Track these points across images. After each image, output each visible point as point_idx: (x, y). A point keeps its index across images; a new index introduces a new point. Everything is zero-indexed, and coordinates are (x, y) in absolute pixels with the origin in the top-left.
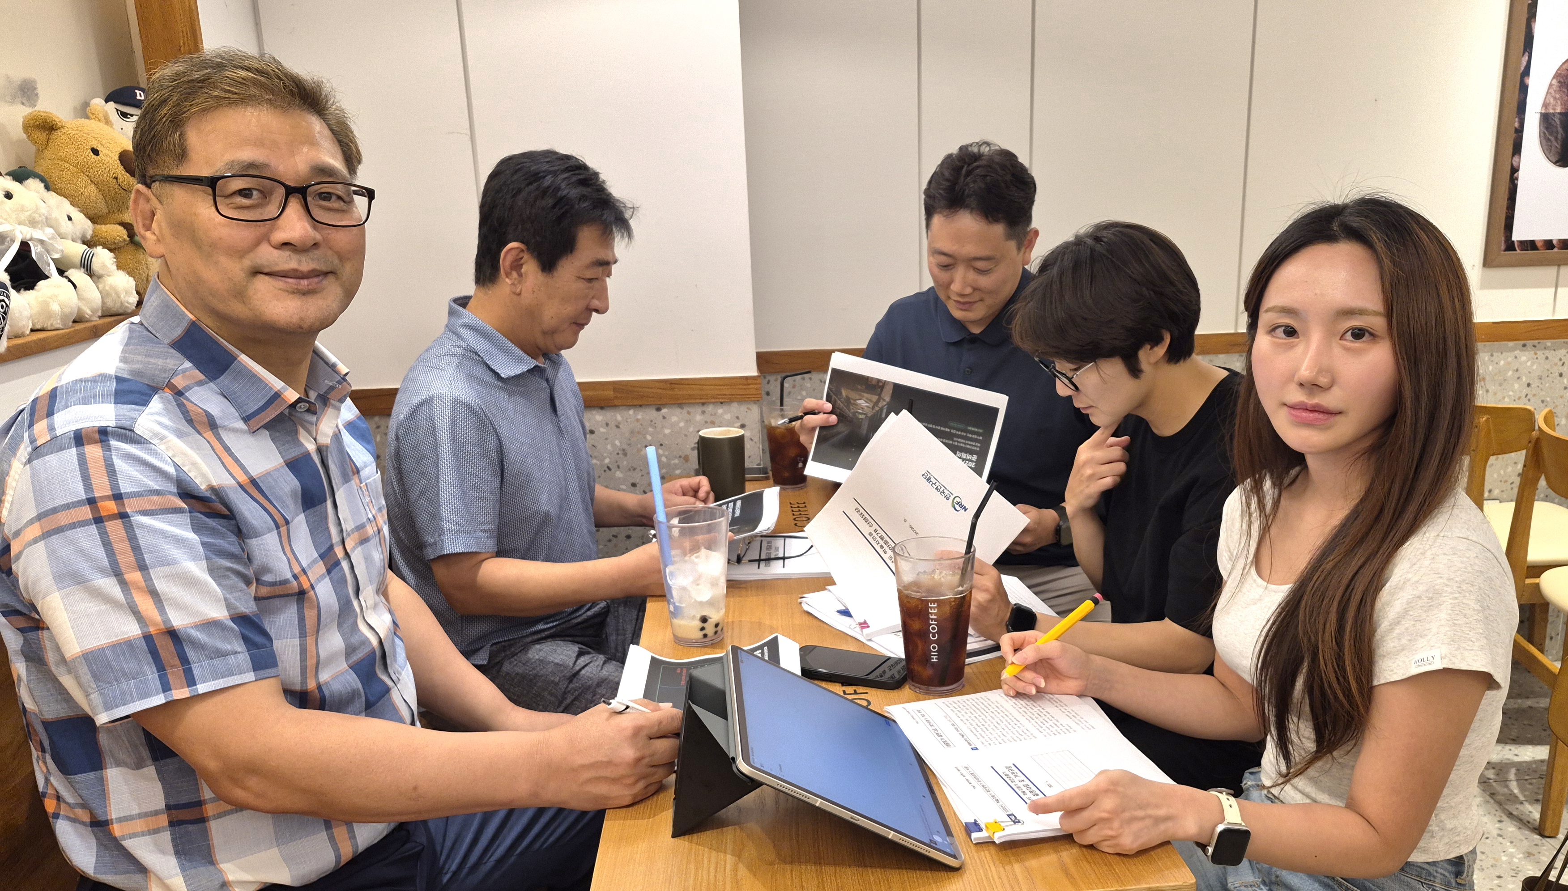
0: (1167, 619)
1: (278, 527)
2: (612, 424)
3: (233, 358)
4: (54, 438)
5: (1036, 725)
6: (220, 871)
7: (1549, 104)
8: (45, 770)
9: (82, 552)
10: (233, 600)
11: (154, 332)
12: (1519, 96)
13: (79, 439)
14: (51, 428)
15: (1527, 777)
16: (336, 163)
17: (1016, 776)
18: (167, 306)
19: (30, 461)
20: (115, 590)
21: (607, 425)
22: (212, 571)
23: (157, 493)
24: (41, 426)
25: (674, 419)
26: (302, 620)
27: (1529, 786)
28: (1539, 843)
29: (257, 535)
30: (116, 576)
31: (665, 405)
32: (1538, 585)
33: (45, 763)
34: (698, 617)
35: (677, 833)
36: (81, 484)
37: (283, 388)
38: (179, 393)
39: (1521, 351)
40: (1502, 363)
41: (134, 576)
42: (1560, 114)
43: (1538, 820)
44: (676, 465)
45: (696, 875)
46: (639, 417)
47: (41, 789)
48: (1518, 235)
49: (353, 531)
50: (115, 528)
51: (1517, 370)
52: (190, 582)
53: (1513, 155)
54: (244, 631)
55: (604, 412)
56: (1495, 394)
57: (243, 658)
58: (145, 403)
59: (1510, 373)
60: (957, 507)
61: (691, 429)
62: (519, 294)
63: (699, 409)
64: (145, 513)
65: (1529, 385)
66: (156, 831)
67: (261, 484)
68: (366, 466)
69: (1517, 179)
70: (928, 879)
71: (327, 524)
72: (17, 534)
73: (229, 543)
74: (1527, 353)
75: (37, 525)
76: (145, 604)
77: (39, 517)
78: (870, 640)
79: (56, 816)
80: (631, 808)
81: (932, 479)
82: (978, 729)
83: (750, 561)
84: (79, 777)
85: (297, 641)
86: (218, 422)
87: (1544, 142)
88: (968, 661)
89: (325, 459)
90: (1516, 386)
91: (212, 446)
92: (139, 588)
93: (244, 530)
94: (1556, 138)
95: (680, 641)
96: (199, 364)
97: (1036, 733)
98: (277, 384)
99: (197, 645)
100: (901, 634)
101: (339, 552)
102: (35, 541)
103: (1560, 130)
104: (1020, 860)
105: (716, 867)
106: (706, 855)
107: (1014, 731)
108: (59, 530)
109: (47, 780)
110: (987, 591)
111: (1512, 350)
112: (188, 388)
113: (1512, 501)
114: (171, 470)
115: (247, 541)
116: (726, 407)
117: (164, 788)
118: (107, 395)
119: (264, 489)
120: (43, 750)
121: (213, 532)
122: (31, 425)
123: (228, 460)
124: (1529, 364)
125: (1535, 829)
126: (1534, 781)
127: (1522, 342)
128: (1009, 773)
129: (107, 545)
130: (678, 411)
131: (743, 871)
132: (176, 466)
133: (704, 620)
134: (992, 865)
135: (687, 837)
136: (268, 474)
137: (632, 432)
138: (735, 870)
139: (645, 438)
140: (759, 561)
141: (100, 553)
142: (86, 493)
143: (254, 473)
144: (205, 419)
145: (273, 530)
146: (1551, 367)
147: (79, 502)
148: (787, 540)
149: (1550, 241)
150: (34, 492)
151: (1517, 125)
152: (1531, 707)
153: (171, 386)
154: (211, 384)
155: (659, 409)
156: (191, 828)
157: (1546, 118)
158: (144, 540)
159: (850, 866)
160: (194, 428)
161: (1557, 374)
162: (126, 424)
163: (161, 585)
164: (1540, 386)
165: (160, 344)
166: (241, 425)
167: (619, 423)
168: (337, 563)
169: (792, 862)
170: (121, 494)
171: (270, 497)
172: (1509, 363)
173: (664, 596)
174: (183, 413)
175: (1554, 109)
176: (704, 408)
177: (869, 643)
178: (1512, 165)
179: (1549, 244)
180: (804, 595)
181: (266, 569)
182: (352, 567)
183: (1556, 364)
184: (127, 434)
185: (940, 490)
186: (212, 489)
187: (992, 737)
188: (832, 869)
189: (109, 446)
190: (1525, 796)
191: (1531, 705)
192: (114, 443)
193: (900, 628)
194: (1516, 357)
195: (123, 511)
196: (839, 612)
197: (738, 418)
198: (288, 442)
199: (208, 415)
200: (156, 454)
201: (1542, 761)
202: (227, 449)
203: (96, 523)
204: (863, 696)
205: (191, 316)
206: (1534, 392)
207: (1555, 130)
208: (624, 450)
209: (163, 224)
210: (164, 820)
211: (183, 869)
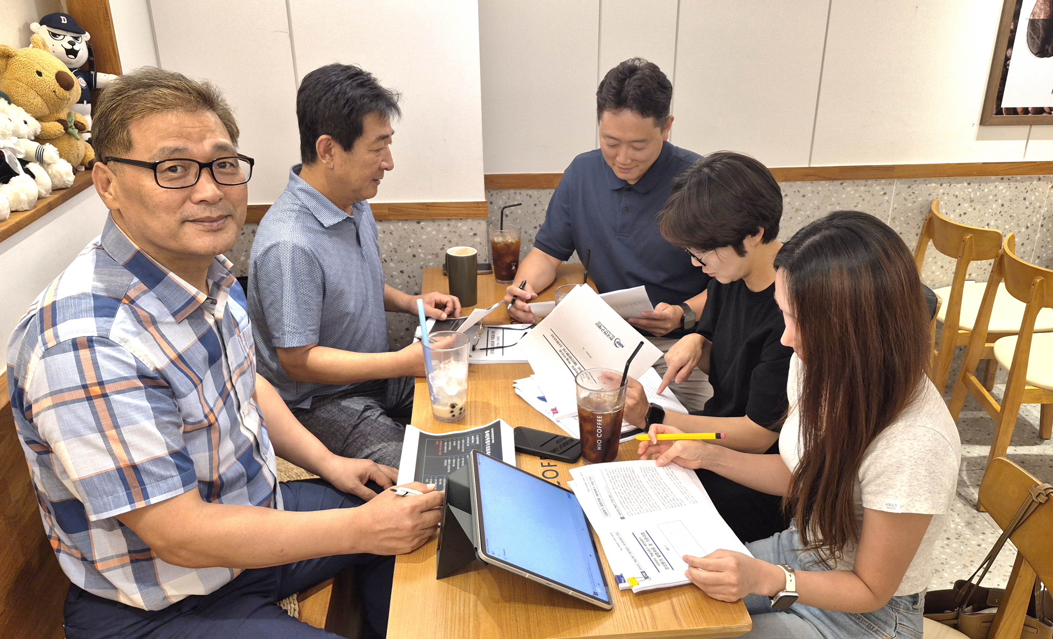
0: (746, 416)
1: (196, 386)
2: (388, 232)
3: (165, 275)
4: (59, 343)
5: (661, 499)
6: (163, 590)
7: (1036, 13)
8: (51, 523)
9: (79, 418)
10: (170, 443)
11: (113, 257)
12: (1016, 6)
13: (75, 345)
14: (56, 336)
15: (974, 469)
16: (225, 140)
17: (648, 541)
18: (121, 240)
19: (43, 357)
20: (100, 442)
21: (384, 232)
22: (160, 426)
23: (125, 378)
24: (49, 333)
25: (429, 229)
26: (210, 441)
27: (974, 475)
28: (976, 515)
29: (184, 396)
30: (100, 432)
31: (423, 220)
32: (992, 348)
33: (51, 520)
34: (449, 404)
35: (441, 575)
36: (78, 375)
37: (196, 293)
38: (132, 302)
39: (1000, 182)
40: (986, 190)
41: (112, 433)
42: (1043, 20)
43: (977, 499)
44: (430, 259)
45: (452, 611)
46: (406, 227)
47: (47, 533)
48: (1005, 104)
49: (236, 369)
50: (99, 403)
51: (996, 195)
52: (146, 434)
53: (1007, 49)
54: (178, 462)
55: (382, 223)
56: (980, 211)
57: (177, 479)
58: (113, 315)
59: (991, 197)
60: (617, 345)
61: (440, 236)
62: (333, 169)
63: (446, 223)
64: (118, 392)
65: (1003, 205)
66: (123, 566)
67: (184, 357)
68: (242, 320)
69: (1008, 65)
70: (592, 617)
71: (222, 370)
72: (37, 401)
73: (168, 405)
74: (1003, 184)
75: (49, 399)
76: (118, 449)
77: (52, 394)
78: (558, 421)
79: (59, 551)
80: (411, 555)
81: (602, 327)
82: (625, 501)
83: (481, 349)
84: (74, 535)
85: (207, 454)
86: (157, 320)
87: (1030, 39)
88: (621, 440)
89: (220, 327)
90: (994, 206)
91: (154, 337)
92: (114, 439)
93: (177, 393)
94: (1038, 37)
95: (437, 418)
96: (143, 279)
97: (661, 506)
98: (192, 290)
99: (150, 474)
100: (577, 418)
101: (229, 386)
102: (49, 408)
103: (1041, 31)
104: (648, 605)
105: (464, 604)
106: (458, 594)
107: (647, 504)
108: (65, 403)
109: (51, 529)
110: (634, 398)
111: (994, 181)
112: (138, 297)
113: (984, 281)
114: (133, 362)
115: (179, 400)
116: (463, 222)
117: (126, 541)
118: (89, 310)
119: (186, 360)
120: (49, 512)
121: (159, 399)
122: (42, 331)
123: (164, 344)
124: (1004, 191)
125: (974, 505)
126: (977, 471)
127: (1001, 177)
128: (643, 538)
129: (95, 413)
130: (431, 224)
131: (481, 607)
132: (136, 358)
133: (453, 406)
134: (630, 607)
135: (446, 579)
136: (189, 349)
137: (401, 237)
138: (476, 606)
139: (409, 241)
140: (487, 349)
141: (91, 419)
142: (81, 381)
143: (180, 350)
144: (150, 320)
145: (193, 390)
146: (1019, 193)
147: (77, 387)
148: (505, 331)
149: (1027, 108)
150: (48, 378)
151: (1012, 27)
152: (982, 417)
153: (127, 297)
154: (151, 292)
155: (419, 223)
156: (144, 563)
157: (1033, 23)
158: (117, 410)
159: (545, 605)
160: (143, 326)
161: (1022, 198)
162: (104, 333)
163: (127, 437)
164: (1011, 206)
165: (117, 265)
166: (171, 319)
167: (392, 231)
168: (229, 394)
169: (509, 601)
170: (103, 381)
171: (191, 365)
172: (991, 191)
173: (425, 377)
174: (136, 317)
175: (1039, 17)
176: (449, 222)
177: (557, 423)
178: (1006, 55)
179: (1026, 111)
180: (515, 381)
181: (190, 415)
182: (236, 393)
183: (1022, 192)
184: (105, 341)
185: (608, 334)
186: (156, 370)
187: (633, 509)
188: (534, 607)
189: (94, 350)
190: (970, 482)
191: (983, 416)
192: (98, 348)
193: (577, 414)
194: (996, 187)
195: (104, 392)
196: (539, 398)
197: (472, 229)
198: (199, 324)
199: (151, 316)
200: (123, 352)
201: (984, 457)
202: (163, 336)
203: (88, 400)
204: (553, 468)
205: (137, 247)
206: (1006, 210)
207: (1038, 31)
208: (395, 249)
209: (118, 189)
210: (127, 559)
211: (140, 590)
